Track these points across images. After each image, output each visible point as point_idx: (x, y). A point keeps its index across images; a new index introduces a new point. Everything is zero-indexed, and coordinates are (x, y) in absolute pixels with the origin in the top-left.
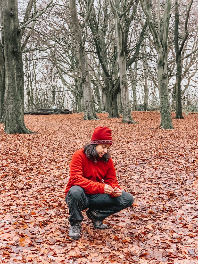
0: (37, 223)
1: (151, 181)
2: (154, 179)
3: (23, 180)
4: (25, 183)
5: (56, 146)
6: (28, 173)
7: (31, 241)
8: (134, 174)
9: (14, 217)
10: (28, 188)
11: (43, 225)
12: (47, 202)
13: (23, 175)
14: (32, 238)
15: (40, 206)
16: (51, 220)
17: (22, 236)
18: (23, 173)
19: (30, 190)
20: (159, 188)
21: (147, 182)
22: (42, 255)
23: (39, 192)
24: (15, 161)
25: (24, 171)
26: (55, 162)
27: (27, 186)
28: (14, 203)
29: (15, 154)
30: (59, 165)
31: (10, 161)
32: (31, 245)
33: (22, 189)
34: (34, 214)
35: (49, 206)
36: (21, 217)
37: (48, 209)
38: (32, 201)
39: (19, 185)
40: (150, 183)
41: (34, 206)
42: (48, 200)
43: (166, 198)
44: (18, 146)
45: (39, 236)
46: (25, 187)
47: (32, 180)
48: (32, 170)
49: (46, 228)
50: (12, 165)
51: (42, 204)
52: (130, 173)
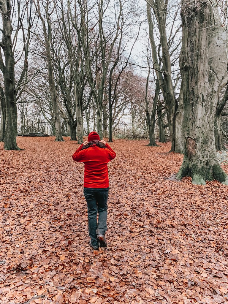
0: (14, 198)
1: (75, 179)
2: (77, 178)
3: (11, 179)
4: (11, 180)
5: (34, 159)
6: (14, 175)
7: (10, 206)
8: (69, 176)
9: (3, 196)
10: (12, 183)
11: (16, 200)
12: (21, 190)
13: (11, 176)
14: (10, 205)
15: (17, 191)
16: (21, 198)
17: (6, 204)
18: (11, 175)
19: (13, 184)
20: (77, 182)
21: (73, 179)
22: (14, 211)
23: (18, 185)
24: (8, 168)
25: (12, 174)
26: (30, 169)
27: (12, 182)
28: (5, 190)
29: (8, 164)
30: (32, 170)
31: (5, 168)
32: (9, 207)
33: (10, 183)
34: (13, 195)
35: (21, 191)
36: (7, 196)
37: (20, 193)
38: (14, 189)
39: (8, 181)
40: (74, 180)
41: (14, 192)
42: (21, 189)
43: (78, 187)
44: (11, 159)
45: (13, 204)
46: (11, 183)
47: (15, 179)
48: (16, 174)
49: (18, 201)
50: (6, 170)
51: (18, 191)
52: (67, 175)
